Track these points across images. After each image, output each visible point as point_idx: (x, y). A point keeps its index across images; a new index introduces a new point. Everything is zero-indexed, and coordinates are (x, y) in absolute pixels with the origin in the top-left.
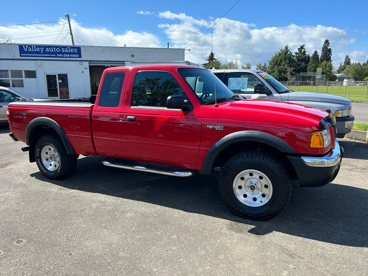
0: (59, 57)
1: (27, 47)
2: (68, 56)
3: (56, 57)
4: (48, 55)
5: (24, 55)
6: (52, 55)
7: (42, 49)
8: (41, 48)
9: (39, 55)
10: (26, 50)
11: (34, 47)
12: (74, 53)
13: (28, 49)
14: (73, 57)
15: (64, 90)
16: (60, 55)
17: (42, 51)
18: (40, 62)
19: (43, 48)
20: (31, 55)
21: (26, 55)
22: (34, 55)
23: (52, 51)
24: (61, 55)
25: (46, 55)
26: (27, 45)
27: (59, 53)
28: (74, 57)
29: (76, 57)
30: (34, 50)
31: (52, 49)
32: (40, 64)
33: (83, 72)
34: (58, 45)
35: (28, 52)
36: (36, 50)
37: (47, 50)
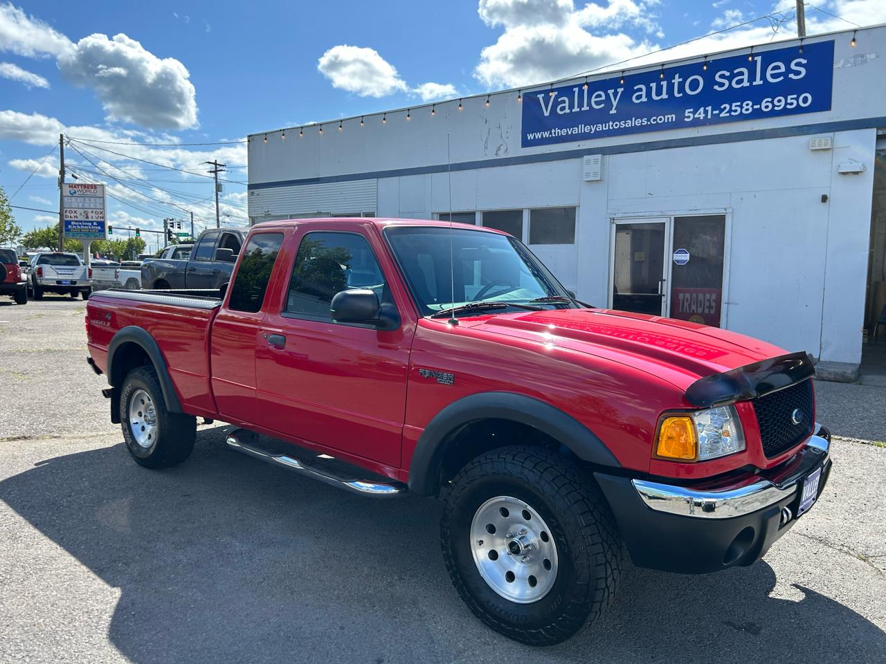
0: (696, 123)
1: (553, 95)
2: (748, 107)
3: (680, 124)
4: (638, 122)
5: (538, 136)
6: (661, 119)
7: (615, 94)
8: (611, 92)
9: (600, 127)
10: (547, 114)
11: (581, 92)
12: (788, 87)
13: (556, 104)
14: (773, 114)
15: (694, 307)
16: (700, 114)
17: (615, 104)
18: (596, 161)
19: (620, 90)
20: (563, 132)
21: (546, 134)
22: (576, 131)
23: (665, 96)
24: (706, 112)
25: (629, 124)
26: (554, 87)
27: (696, 103)
28: (785, 112)
29: (799, 110)
30: (581, 105)
31: (664, 83)
32: (595, 174)
33: (824, 199)
34: (698, 57)
35: (557, 120)
36: (589, 104)
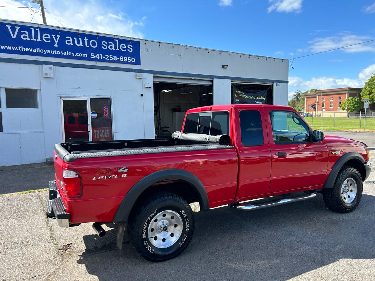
0: (96, 60)
1: (18, 28)
2: (115, 58)
3: (89, 59)
4: (70, 54)
5: (9, 48)
6: (81, 55)
7: (56, 38)
8: (53, 36)
9: (49, 52)
10: (14, 37)
11: (36, 32)
13: (20, 33)
15: (101, 135)
16: (97, 56)
17: (56, 42)
18: (50, 68)
19: (59, 36)
20: (27, 50)
21: (15, 48)
22: (35, 50)
23: (81, 45)
24: (100, 56)
25: (65, 53)
26: (17, 24)
27: (96, 51)
30: (36, 37)
31: (80, 39)
32: (51, 74)
34: (94, 33)
35: (18, 42)
36: (41, 39)
37: (69, 42)
